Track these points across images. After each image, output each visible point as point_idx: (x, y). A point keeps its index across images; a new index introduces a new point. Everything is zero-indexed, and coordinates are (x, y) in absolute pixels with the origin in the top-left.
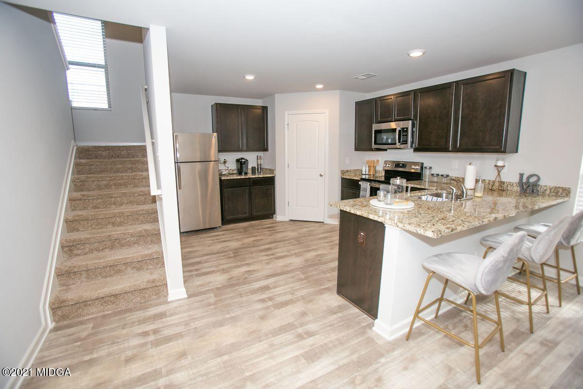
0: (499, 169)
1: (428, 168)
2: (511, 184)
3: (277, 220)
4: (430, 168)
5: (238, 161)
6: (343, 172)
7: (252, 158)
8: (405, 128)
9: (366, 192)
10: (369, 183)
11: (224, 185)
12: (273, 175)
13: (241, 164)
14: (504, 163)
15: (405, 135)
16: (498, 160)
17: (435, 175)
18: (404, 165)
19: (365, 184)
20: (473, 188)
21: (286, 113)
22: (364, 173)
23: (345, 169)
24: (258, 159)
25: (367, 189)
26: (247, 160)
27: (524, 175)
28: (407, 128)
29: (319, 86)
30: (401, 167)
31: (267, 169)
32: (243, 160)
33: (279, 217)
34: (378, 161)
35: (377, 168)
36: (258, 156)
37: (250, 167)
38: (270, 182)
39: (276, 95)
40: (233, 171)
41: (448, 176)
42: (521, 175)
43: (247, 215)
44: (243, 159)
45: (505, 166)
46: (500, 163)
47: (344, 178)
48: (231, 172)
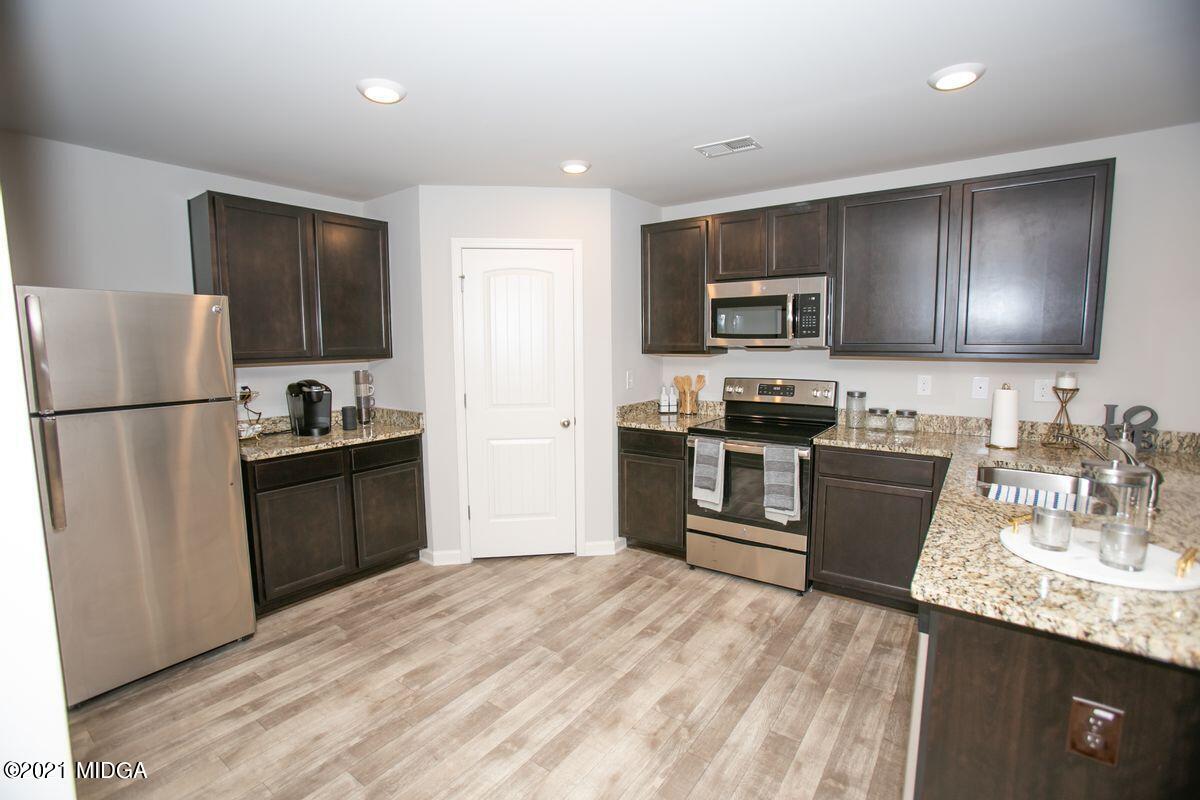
0: (1065, 396)
1: (856, 395)
2: (1080, 429)
3: (436, 563)
4: (862, 395)
5: (295, 390)
6: (624, 412)
7: (339, 381)
8: (813, 295)
9: (716, 465)
10: (722, 443)
11: (258, 479)
12: (418, 431)
13: (308, 403)
14: (1077, 381)
15: (812, 314)
16: (1062, 375)
17: (879, 413)
18: (787, 390)
19: (710, 445)
20: (1014, 444)
21: (457, 243)
22: (664, 409)
23: (626, 403)
24: (357, 382)
25: (717, 459)
26: (327, 389)
27: (1117, 409)
28: (818, 296)
29: (575, 168)
30: (777, 393)
31: (390, 413)
32: (315, 389)
33: (441, 553)
34: (701, 378)
35: (703, 397)
36: (357, 374)
37: (337, 406)
38: (408, 450)
39: (420, 186)
40: (274, 422)
41: (913, 414)
42: (1111, 410)
43: (342, 567)
44: (316, 384)
45: (1078, 390)
46: (1067, 383)
47: (625, 428)
48: (271, 428)
